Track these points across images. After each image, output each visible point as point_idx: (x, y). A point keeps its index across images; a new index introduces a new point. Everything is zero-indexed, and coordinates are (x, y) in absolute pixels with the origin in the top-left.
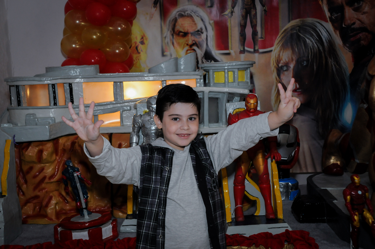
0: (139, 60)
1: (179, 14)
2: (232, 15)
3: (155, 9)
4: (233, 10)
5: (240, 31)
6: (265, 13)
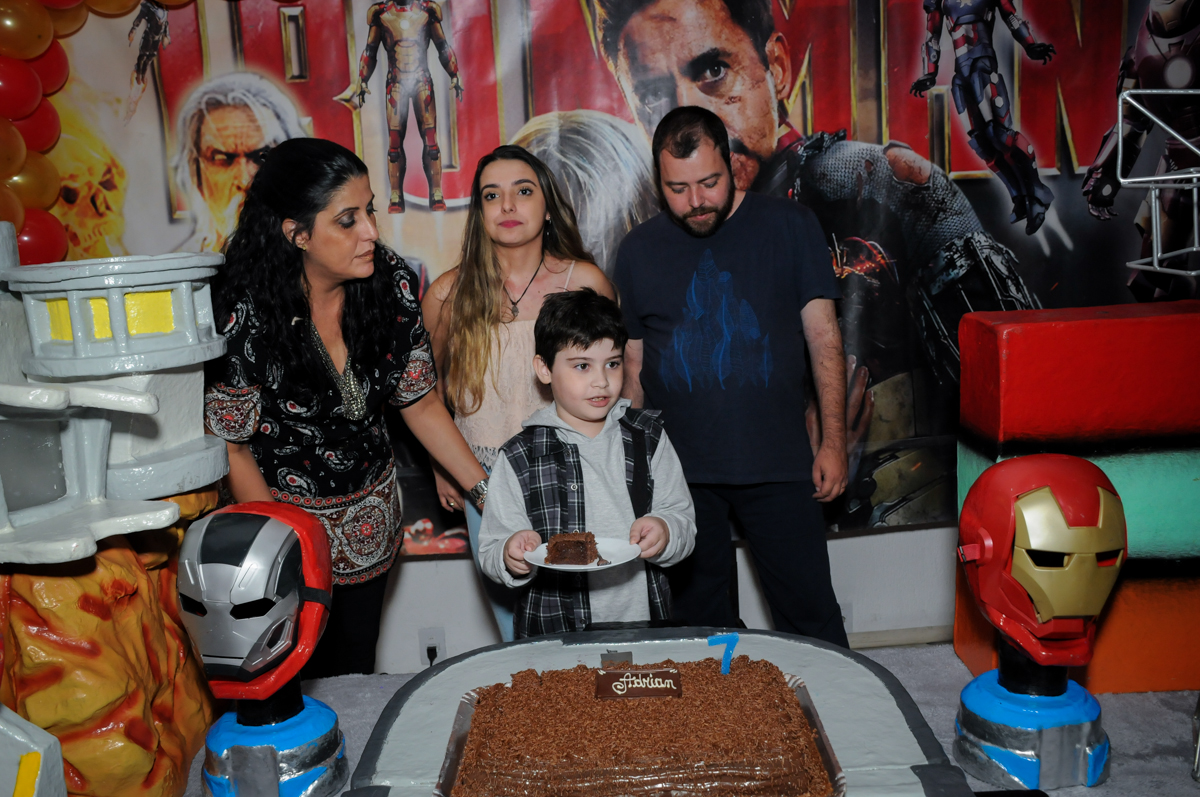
0: (101, 234)
1: (209, 99)
2: (363, 101)
3: (142, 85)
4: (364, 85)
5: (388, 148)
6: (457, 95)
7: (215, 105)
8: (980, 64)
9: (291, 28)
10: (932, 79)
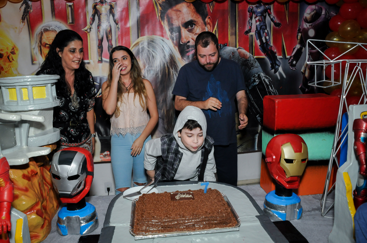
0: (11, 67)
1: (44, 28)
2: (91, 31)
3: (24, 23)
4: (91, 26)
5: (98, 44)
6: (118, 30)
7: (46, 30)
8: (262, 27)
9: (69, 9)
10: (250, 31)
